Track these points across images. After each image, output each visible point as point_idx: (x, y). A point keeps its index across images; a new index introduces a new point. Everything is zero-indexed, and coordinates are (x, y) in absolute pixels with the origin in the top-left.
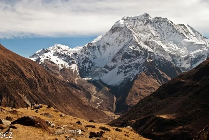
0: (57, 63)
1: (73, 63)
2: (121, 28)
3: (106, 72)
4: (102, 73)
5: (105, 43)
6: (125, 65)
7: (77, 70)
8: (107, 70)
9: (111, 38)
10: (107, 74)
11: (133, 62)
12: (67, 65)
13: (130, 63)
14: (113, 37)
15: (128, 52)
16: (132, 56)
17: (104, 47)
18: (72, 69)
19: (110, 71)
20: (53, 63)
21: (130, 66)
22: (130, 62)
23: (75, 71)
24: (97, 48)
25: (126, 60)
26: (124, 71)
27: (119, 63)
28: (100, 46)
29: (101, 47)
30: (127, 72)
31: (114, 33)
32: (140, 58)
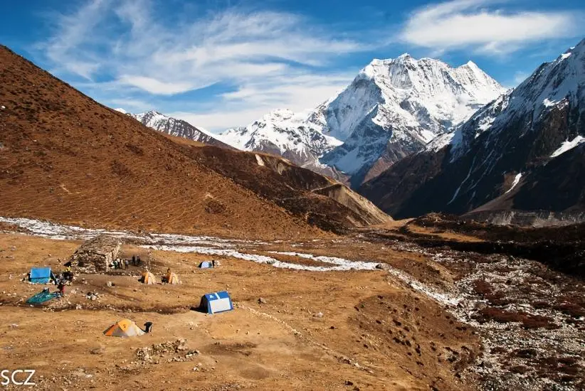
0: (277, 144)
1: (299, 141)
2: (368, 81)
3: (344, 154)
4: (339, 155)
5: (345, 106)
6: (367, 145)
7: (304, 151)
8: (346, 151)
9: (353, 98)
10: (346, 156)
11: (376, 142)
12: (292, 146)
13: (372, 143)
14: (356, 96)
15: (370, 127)
16: (374, 133)
17: (344, 111)
18: (297, 151)
19: (349, 151)
20: (272, 144)
21: (371, 147)
22: (373, 141)
23: (303, 153)
24: (333, 114)
25: (369, 138)
26: (365, 153)
27: (361, 141)
28: (338, 109)
29: (340, 111)
30: (368, 155)
31: (358, 89)
32: (384, 136)
